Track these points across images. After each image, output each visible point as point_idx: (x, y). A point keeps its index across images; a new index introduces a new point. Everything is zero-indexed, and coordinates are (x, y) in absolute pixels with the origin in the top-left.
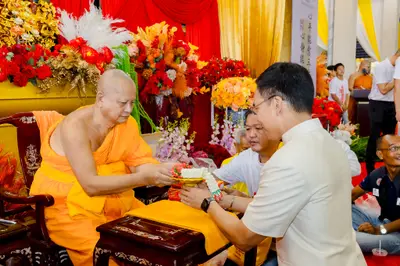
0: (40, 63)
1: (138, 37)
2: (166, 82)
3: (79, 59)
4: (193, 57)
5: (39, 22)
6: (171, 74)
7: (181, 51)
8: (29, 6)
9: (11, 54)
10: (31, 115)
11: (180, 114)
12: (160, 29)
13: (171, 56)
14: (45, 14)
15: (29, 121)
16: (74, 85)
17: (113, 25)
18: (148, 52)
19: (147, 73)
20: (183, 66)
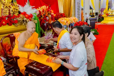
0: (15, 20)
1: (39, 9)
2: (46, 20)
3: (24, 18)
4: (52, 13)
5: (14, 8)
6: (48, 18)
7: (49, 12)
8: (11, 4)
9: (7, 18)
10: (13, 34)
11: (50, 27)
12: (44, 7)
13: (47, 14)
14: (15, 6)
15: (13, 36)
16: (24, 24)
17: (32, 8)
18: (42, 13)
19: (42, 18)
20: (50, 16)
